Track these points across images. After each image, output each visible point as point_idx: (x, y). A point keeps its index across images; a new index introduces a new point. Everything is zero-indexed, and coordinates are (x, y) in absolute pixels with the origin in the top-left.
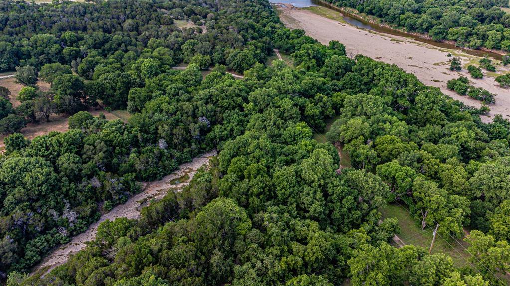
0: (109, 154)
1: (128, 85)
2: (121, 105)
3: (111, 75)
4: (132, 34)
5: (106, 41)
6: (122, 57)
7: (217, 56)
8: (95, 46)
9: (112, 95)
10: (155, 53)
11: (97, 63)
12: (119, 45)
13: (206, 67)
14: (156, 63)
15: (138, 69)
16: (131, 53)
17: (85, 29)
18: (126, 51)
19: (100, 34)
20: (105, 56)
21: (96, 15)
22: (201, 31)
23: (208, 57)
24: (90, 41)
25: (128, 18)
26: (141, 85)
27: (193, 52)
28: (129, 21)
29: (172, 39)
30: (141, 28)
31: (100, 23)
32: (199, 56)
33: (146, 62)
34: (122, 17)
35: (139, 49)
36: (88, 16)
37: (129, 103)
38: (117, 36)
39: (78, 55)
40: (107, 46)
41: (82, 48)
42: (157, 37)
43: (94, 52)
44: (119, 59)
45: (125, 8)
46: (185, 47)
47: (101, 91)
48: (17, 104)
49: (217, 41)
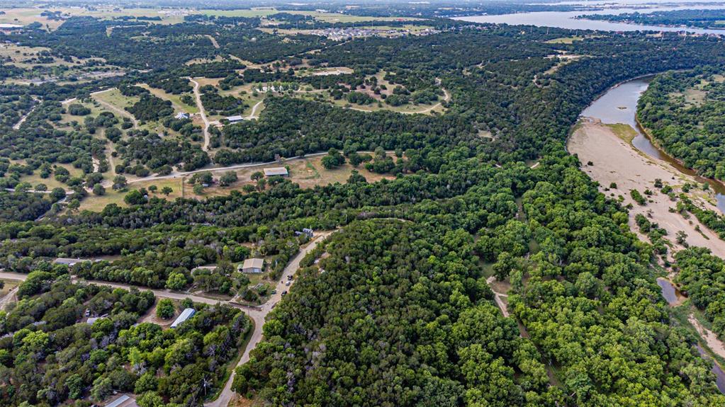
0: (428, 186)
1: (442, 163)
2: (437, 172)
3: (435, 158)
4: (452, 137)
5: (437, 139)
6: (442, 149)
7: (493, 155)
8: (431, 141)
9: (433, 167)
10: (460, 150)
11: (430, 151)
12: (443, 142)
13: (486, 160)
14: (459, 154)
15: (448, 156)
16: (447, 148)
17: (427, 132)
18: (445, 146)
19: (434, 135)
20: (434, 148)
21: (435, 124)
22: (491, 140)
23: (488, 155)
24: (429, 139)
25: (452, 127)
26: (447, 164)
27: (482, 151)
28: (452, 129)
29: (472, 142)
30: (457, 134)
31: (436, 129)
32: (483, 154)
33: (453, 154)
34: (449, 126)
35: (452, 146)
36: (431, 124)
37: (440, 171)
38: (443, 137)
39: (421, 146)
40: (436, 142)
41: (424, 142)
42: (465, 140)
43: (429, 145)
44: (440, 151)
45: (452, 120)
46: (478, 148)
47: (429, 165)
48: (396, 165)
49: (498, 147)
